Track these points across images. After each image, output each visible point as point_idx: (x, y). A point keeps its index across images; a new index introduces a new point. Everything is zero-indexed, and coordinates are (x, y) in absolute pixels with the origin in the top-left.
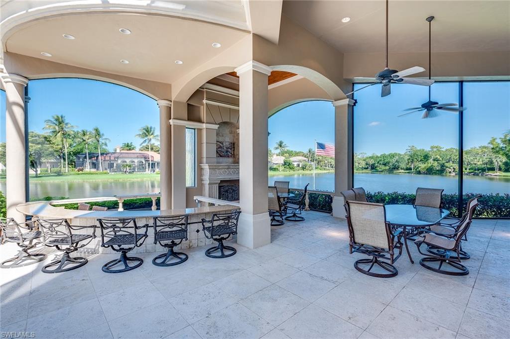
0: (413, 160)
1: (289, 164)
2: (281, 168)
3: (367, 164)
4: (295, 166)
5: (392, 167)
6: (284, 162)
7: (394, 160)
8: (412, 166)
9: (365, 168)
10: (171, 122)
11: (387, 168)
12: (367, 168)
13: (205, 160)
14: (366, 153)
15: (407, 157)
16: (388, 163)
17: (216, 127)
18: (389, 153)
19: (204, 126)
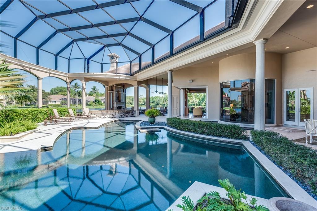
0: (165, 100)
1: (99, 101)
2: (94, 104)
3: (144, 102)
4: (103, 102)
5: (156, 104)
6: (95, 100)
7: (157, 100)
8: (165, 104)
9: (143, 104)
10: (109, 91)
11: (154, 104)
12: (144, 105)
13: (114, 101)
14: (143, 96)
15: (163, 99)
16: (155, 101)
17: (117, 92)
18: (155, 96)
19: (115, 92)
